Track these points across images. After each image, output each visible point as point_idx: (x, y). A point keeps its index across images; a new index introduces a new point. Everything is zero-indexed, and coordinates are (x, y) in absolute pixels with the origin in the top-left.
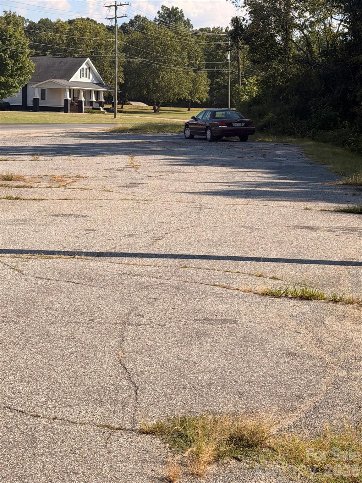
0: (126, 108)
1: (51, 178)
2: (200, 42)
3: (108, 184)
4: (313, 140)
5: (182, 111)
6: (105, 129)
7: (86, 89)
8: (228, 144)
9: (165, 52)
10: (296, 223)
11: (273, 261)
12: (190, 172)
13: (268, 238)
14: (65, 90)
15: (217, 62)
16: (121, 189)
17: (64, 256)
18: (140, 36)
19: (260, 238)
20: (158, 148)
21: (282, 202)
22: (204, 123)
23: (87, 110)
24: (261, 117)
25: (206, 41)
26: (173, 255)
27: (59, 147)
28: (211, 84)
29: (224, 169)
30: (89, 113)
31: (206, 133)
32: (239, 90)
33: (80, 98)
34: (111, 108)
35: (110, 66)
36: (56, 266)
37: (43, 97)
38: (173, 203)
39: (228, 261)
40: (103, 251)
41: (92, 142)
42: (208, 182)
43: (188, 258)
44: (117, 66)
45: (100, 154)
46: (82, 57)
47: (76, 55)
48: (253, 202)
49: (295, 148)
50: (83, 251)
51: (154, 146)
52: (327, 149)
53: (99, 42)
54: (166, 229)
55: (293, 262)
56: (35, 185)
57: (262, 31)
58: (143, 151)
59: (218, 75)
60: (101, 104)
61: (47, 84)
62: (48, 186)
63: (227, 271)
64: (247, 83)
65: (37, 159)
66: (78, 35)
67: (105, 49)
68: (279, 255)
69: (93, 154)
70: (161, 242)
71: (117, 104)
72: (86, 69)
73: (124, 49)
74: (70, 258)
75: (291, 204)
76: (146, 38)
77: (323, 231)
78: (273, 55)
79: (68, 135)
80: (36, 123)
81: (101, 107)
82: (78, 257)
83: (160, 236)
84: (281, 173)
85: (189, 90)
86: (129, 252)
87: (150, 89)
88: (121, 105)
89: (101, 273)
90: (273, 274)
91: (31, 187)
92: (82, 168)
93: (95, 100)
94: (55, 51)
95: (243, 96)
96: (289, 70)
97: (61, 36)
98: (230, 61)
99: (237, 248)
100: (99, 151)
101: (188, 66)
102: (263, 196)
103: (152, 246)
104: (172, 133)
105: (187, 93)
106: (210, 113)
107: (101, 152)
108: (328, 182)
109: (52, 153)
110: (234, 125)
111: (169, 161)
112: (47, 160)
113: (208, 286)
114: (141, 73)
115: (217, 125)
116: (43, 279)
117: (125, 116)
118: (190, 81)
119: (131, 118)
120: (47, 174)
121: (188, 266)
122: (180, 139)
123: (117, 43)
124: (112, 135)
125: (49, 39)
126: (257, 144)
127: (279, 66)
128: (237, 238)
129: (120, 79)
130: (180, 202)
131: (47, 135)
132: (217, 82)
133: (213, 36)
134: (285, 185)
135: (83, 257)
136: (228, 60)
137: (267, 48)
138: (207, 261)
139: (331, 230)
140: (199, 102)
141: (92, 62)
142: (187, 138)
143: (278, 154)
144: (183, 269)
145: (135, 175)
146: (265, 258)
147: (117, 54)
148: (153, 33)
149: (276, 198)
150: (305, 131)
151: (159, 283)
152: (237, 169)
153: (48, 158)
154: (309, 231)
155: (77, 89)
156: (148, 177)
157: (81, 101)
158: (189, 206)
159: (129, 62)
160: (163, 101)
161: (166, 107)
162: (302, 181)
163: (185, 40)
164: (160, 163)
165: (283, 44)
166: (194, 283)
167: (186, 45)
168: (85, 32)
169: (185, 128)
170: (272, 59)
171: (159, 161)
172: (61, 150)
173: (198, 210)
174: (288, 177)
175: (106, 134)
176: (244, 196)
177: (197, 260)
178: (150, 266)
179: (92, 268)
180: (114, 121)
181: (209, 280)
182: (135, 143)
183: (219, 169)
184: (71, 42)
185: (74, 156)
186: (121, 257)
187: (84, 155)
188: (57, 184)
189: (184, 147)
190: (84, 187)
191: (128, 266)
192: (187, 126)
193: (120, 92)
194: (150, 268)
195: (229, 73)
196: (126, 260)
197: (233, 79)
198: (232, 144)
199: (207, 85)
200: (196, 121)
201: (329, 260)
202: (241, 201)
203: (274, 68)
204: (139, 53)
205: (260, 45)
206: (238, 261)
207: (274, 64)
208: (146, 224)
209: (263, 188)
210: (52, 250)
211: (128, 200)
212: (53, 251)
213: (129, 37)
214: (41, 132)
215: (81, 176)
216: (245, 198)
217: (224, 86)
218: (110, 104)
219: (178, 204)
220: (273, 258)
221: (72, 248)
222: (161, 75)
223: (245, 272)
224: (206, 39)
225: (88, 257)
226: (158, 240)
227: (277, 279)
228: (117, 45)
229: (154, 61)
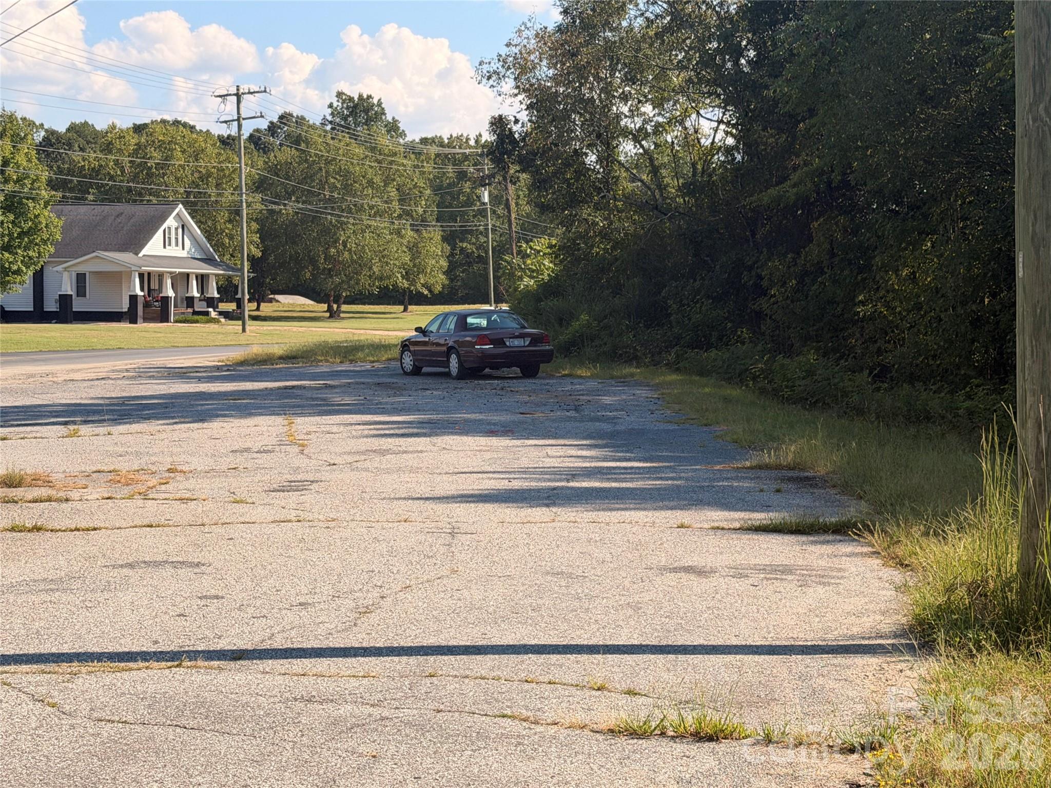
0: (266, 309)
1: (111, 476)
2: (423, 166)
3: (241, 485)
4: (678, 370)
5: (391, 313)
6: (224, 358)
7: (178, 270)
8: (498, 385)
9: (347, 189)
10: (664, 560)
11: (624, 653)
12: (421, 452)
13: (607, 598)
14: (129, 274)
15: (461, 207)
16: (271, 497)
17: (156, 664)
18: (292, 157)
19: (591, 598)
20: (346, 399)
21: (627, 513)
22: (442, 341)
23: (181, 317)
24: (564, 323)
25: (435, 164)
26: (403, 648)
27: (123, 404)
28: (452, 255)
29: (494, 441)
30: (184, 322)
31: (448, 361)
32: (511, 267)
33: (164, 290)
34: (233, 310)
35: (230, 221)
36: (139, 688)
37: (81, 291)
38: (390, 525)
39: (525, 657)
40: (244, 647)
41: (197, 390)
42: (462, 473)
43: (437, 654)
44: (245, 220)
45: (218, 416)
46: (168, 203)
47: (154, 200)
48: (566, 514)
49: (642, 390)
50: (200, 649)
51: (337, 393)
52: (707, 388)
53: (204, 171)
54: (381, 587)
55: (669, 653)
56: (75, 495)
57: (556, 145)
58: (313, 406)
59: (464, 234)
60: (211, 302)
61: (87, 264)
62: (106, 495)
63: (527, 681)
64: (528, 252)
65: (75, 434)
66: (156, 156)
67: (218, 186)
68: (635, 636)
69: (202, 417)
70: (374, 618)
71: (246, 301)
72: (177, 229)
73: (259, 185)
74: (170, 667)
75: (647, 516)
76: (306, 161)
77: (723, 576)
78: (581, 192)
79: (142, 374)
80: (68, 350)
81: (211, 310)
82: (189, 664)
83: (371, 603)
84: (618, 447)
85: (404, 269)
86: (304, 646)
87: (318, 268)
88: (256, 304)
89: (244, 699)
90: (628, 683)
91: (67, 500)
92: (179, 449)
93: (199, 295)
94: (106, 193)
95: (521, 278)
96: (616, 225)
97: (118, 160)
98: (489, 206)
99: (543, 625)
100: (216, 409)
101: (400, 217)
102: (586, 500)
103: (354, 628)
104: (373, 362)
105: (399, 275)
106: (456, 318)
107: (219, 412)
108: (720, 463)
109: (109, 417)
110: (508, 344)
111: (372, 427)
112: (97, 435)
113: (488, 718)
114: (299, 235)
115: (473, 344)
116: (113, 722)
117: (265, 328)
118: (406, 250)
119: (278, 332)
120: (103, 468)
121: (440, 673)
122: (391, 376)
123: (243, 172)
124: (242, 371)
125: (93, 165)
126: (561, 384)
127: (596, 217)
128: (540, 602)
129: (252, 247)
130: (405, 521)
131: (93, 376)
132: (462, 250)
133: (450, 154)
134: (629, 473)
135: (200, 663)
136: (484, 204)
137: (567, 180)
138: (479, 657)
139: (739, 573)
140: (426, 292)
141: (189, 214)
142: (406, 373)
143: (606, 404)
144: (428, 681)
145: (301, 461)
146: (607, 646)
147: (244, 195)
148: (320, 151)
149: (614, 503)
150: (660, 353)
151: (378, 717)
152: (522, 441)
153: (102, 430)
154: (692, 577)
155: (157, 272)
156: (330, 465)
157: (168, 297)
158: (427, 530)
159: (272, 212)
160: (348, 294)
161: (355, 304)
162: (664, 464)
163: (391, 163)
164: (354, 433)
165: (602, 170)
166: (457, 714)
167: (394, 175)
168: (172, 150)
169: (402, 352)
170: (582, 202)
171: (349, 428)
172: (129, 410)
173: (448, 538)
174: (633, 455)
175: (228, 370)
176: (545, 502)
177: (458, 657)
178: (354, 676)
179: (223, 690)
180: (243, 339)
181: (489, 703)
182: (293, 387)
183: (483, 441)
184: (142, 171)
185: (161, 422)
186: (287, 658)
187: (182, 420)
188: (126, 491)
189: (402, 395)
190: (187, 496)
191: (304, 680)
192: (405, 348)
193: (252, 275)
194: (354, 683)
195: (487, 229)
196: (298, 665)
197: (497, 242)
198: (506, 385)
199: (442, 256)
200: (425, 336)
201: (744, 643)
202: (539, 513)
203: (586, 219)
204: (293, 192)
205: (555, 174)
206: (548, 656)
207: (586, 212)
208: (336, 577)
209: (584, 481)
210: (127, 650)
211: (290, 521)
212: (128, 653)
213: (268, 158)
214: (79, 370)
215: (179, 468)
216: (547, 506)
217: (479, 256)
218: (231, 302)
219: (403, 526)
220: (624, 646)
221: (173, 642)
222: (342, 239)
223: (566, 681)
224: (434, 160)
225: (212, 663)
226: (365, 612)
227: (639, 694)
228: (244, 177)
229: (326, 208)
